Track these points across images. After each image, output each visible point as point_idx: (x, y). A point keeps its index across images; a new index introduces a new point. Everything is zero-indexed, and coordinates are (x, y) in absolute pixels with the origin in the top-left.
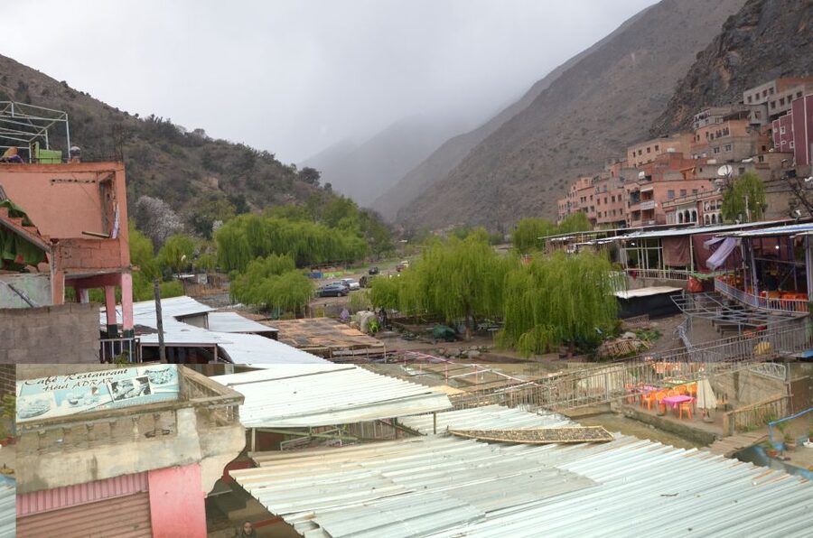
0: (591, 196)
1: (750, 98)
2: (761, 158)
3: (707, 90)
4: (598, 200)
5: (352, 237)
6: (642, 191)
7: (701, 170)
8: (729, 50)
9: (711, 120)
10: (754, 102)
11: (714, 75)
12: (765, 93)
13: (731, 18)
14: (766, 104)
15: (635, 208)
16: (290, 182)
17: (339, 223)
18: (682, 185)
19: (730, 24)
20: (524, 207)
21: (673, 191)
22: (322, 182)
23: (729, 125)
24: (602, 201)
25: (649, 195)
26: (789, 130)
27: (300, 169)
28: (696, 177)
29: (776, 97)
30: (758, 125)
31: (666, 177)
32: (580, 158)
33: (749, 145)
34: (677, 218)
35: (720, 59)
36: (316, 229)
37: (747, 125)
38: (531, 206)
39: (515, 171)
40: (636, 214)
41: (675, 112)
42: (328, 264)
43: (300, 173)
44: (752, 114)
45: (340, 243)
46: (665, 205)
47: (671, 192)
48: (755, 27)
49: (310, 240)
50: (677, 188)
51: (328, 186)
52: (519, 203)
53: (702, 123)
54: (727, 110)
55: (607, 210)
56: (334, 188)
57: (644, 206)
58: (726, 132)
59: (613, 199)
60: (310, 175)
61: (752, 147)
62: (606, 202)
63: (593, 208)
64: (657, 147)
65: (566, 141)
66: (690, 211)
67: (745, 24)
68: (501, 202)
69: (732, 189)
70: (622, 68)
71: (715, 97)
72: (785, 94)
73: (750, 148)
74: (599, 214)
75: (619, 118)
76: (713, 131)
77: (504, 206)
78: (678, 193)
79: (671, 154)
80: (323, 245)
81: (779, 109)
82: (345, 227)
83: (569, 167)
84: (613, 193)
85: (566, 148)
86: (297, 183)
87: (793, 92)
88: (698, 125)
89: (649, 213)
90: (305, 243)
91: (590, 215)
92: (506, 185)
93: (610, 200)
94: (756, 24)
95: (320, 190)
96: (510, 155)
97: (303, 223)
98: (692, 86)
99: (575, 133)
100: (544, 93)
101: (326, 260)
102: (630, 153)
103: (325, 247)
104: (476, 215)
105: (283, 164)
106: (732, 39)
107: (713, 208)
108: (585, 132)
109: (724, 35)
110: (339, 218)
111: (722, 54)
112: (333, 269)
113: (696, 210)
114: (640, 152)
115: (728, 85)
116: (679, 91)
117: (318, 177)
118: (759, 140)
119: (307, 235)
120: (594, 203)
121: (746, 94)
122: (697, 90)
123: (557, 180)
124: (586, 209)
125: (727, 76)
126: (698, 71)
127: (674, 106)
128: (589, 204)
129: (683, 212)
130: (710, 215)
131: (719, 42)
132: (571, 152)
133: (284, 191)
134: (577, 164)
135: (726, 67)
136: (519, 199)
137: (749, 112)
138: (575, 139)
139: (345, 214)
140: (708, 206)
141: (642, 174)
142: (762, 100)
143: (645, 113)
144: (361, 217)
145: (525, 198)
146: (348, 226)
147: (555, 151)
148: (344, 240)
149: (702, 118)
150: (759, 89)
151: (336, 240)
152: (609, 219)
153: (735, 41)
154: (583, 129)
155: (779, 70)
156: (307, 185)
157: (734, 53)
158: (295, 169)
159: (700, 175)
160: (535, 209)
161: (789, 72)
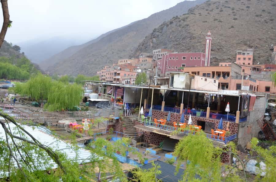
0: (105, 72)
1: (154, 52)
2: (152, 69)
3: (146, 48)
4: (107, 74)
5: (25, 72)
6: (117, 72)
7: (135, 70)
8: (153, 38)
9: (144, 56)
10: (155, 54)
11: (148, 44)
12: (158, 52)
13: (155, 29)
14: (158, 55)
15: (115, 77)
16: (8, 49)
17: (22, 66)
18: (129, 73)
19: (155, 31)
20: (90, 72)
21: (126, 74)
22: (21, 52)
23: (147, 59)
24: (108, 74)
25: (119, 74)
26: (161, 63)
27: (13, 45)
28: (133, 71)
29: (160, 54)
30: (155, 60)
31: (126, 70)
32: (110, 60)
33: (151, 65)
34: (125, 82)
35: (151, 40)
36: (12, 67)
37: (152, 59)
38: (92, 73)
39: (89, 61)
40: (115, 79)
41: (137, 52)
42: (14, 79)
43: (13, 46)
44: (154, 57)
45: (20, 73)
46: (122, 78)
47: (125, 74)
48: (161, 33)
49: (8, 70)
50: (127, 73)
51: (23, 53)
52: (89, 71)
53: (141, 56)
54: (148, 54)
55: (109, 77)
56: (25, 54)
57: (117, 77)
58: (146, 61)
59: (111, 74)
60: (17, 48)
61: (152, 66)
62: (109, 74)
63: (105, 75)
64: (127, 61)
65: (107, 54)
66: (128, 80)
67: (158, 32)
68: (83, 70)
69: (138, 76)
70: (128, 36)
71: (148, 50)
72: (162, 53)
73: (151, 66)
74: (106, 78)
75: (124, 51)
76: (143, 59)
77: (84, 71)
78: (127, 75)
79: (129, 63)
80: (13, 73)
81: (160, 57)
82: (24, 68)
83: (106, 63)
84: (111, 72)
85: (107, 56)
86: (11, 50)
87: (164, 53)
88: (140, 57)
89: (118, 80)
90: (6, 70)
91: (104, 77)
92: (85, 65)
93: (110, 74)
94: (161, 32)
95: (20, 54)
96: (89, 55)
97: (7, 63)
98: (143, 45)
99: (110, 52)
100: (103, 38)
101: (13, 78)
102: (119, 61)
103: (14, 73)
104: (75, 72)
105: (7, 42)
106: (154, 35)
107: (134, 81)
108: (113, 53)
109: (152, 33)
110: (22, 64)
111: (151, 38)
112: (16, 81)
113: (130, 80)
114: (122, 61)
115: (151, 48)
116: (139, 46)
117: (20, 49)
118: (154, 65)
119: (7, 68)
120: (105, 74)
121: (154, 51)
122: (143, 47)
123: (102, 66)
124: (103, 76)
125: (151, 45)
126: (145, 42)
127: (137, 50)
128: (104, 74)
129: (126, 80)
130: (133, 83)
131: (151, 35)
132: (108, 58)
133: (5, 51)
134: (109, 62)
135: (152, 42)
136: (89, 70)
137: (153, 56)
138: (110, 54)
139: (25, 63)
140: (133, 80)
141: (119, 68)
142: (157, 54)
143: (132, 51)
144: (30, 66)
145: (91, 70)
146: (25, 68)
147: (103, 57)
148: (22, 72)
149: (141, 55)
150: (157, 50)
151: (18, 71)
152: (109, 80)
153: (155, 36)
154: (113, 52)
155: (164, 46)
156: (15, 51)
157: (154, 39)
158: (12, 45)
159: (134, 71)
160: (94, 74)
161: (166, 48)
